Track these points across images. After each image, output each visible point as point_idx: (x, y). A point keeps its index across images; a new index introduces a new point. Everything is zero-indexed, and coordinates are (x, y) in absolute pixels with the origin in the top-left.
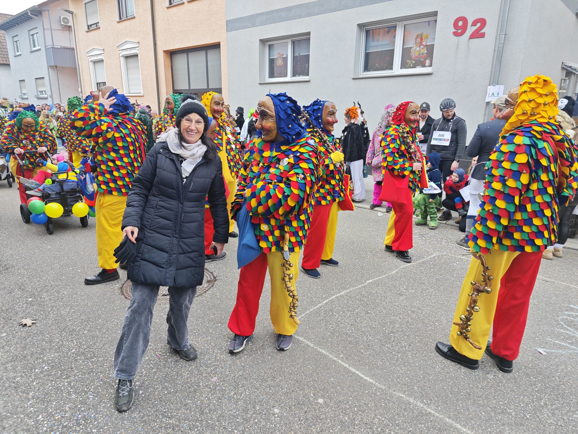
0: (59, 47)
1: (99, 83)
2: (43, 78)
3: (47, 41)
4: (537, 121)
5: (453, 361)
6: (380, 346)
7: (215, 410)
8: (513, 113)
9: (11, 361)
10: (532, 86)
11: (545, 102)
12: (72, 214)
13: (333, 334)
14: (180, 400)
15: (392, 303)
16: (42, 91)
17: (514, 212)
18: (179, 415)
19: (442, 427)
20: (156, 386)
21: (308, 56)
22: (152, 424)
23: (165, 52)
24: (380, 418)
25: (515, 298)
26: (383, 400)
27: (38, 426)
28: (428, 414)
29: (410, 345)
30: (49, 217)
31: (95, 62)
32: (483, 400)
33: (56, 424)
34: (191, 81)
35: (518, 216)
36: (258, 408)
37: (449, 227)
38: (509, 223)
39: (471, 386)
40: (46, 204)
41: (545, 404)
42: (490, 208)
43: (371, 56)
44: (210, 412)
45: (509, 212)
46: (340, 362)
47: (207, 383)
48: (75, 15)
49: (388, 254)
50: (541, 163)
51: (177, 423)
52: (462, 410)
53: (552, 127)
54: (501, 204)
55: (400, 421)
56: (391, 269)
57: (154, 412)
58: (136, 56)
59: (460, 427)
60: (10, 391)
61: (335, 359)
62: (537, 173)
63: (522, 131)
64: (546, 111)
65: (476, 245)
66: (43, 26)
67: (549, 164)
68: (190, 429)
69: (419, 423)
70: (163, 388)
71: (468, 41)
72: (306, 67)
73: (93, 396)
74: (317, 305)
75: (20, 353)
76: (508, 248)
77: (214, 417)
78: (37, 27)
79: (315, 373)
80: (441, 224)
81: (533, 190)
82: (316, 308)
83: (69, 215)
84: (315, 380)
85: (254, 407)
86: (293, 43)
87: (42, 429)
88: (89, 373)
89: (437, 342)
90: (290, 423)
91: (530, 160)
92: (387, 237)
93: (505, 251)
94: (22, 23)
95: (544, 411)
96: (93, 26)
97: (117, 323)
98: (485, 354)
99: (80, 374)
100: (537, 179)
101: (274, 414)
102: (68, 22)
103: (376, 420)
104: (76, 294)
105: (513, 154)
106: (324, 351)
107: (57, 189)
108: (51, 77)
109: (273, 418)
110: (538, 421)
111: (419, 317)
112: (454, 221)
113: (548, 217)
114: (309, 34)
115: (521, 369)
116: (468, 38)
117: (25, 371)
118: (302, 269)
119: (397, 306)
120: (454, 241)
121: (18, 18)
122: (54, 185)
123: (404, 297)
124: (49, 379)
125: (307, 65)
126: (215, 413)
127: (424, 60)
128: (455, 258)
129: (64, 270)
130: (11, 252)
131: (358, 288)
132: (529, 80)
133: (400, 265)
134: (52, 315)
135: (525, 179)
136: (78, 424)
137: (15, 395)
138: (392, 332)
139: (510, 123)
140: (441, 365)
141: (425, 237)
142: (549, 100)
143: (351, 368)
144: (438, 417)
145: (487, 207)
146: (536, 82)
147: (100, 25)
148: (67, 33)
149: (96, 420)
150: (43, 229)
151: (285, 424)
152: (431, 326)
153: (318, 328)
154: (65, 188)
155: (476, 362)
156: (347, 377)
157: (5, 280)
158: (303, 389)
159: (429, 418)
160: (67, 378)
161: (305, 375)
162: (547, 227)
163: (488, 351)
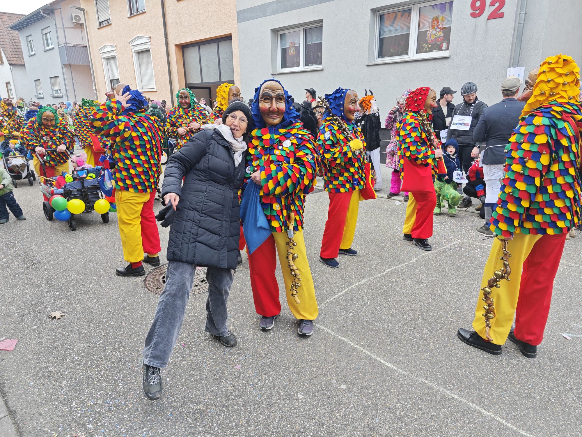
0: (72, 45)
1: (113, 80)
2: (58, 77)
3: (60, 39)
4: (557, 102)
5: (476, 347)
6: (401, 334)
7: (240, 396)
8: (531, 93)
9: (43, 352)
10: (552, 66)
11: (565, 82)
12: (94, 210)
13: (354, 322)
14: (206, 386)
15: (412, 291)
16: (57, 90)
17: (535, 194)
18: (206, 401)
19: (465, 412)
20: (183, 373)
21: (321, 44)
22: (181, 410)
23: (176, 46)
24: (403, 403)
25: (538, 282)
26: (405, 386)
27: (72, 413)
28: (451, 398)
29: (431, 332)
30: (71, 214)
31: (107, 59)
32: (507, 385)
33: (89, 410)
34: (203, 74)
35: (540, 198)
36: (282, 394)
37: (469, 214)
38: (530, 205)
39: (494, 371)
40: (68, 200)
41: (570, 388)
42: (510, 191)
43: (385, 42)
44: (235, 399)
45: (530, 194)
46: (361, 349)
47: (231, 371)
48: (87, 12)
49: (407, 242)
50: (561, 144)
51: (204, 408)
52: (486, 395)
53: (572, 107)
54: (521, 186)
55: (423, 406)
56: (410, 258)
57: (182, 398)
58: (148, 51)
59: (483, 411)
60: (43, 380)
61: (357, 346)
62: (557, 154)
63: (542, 112)
64: (566, 91)
65: (497, 229)
66: (56, 25)
67: (570, 144)
68: (217, 414)
69: (443, 407)
70: (189, 375)
71: (487, 22)
72: (319, 55)
73: (123, 383)
74: (337, 294)
75: (51, 344)
76: (530, 231)
77: (240, 403)
78: (49, 26)
79: (337, 360)
80: (461, 212)
81: (554, 172)
82: (335, 297)
83: (91, 212)
84: (337, 367)
85: (278, 393)
86: (305, 31)
87: (76, 415)
88: (118, 362)
89: (458, 328)
90: (314, 408)
91: (550, 141)
92: (405, 226)
93: (526, 234)
94: (35, 23)
95: (569, 395)
96: (104, 23)
97: (142, 314)
98: (508, 340)
99: (109, 363)
100: (558, 160)
101: (298, 400)
102: (80, 20)
103: (399, 404)
104: (101, 287)
105: (533, 135)
106: (345, 339)
107: (79, 186)
108: (65, 75)
109: (297, 404)
110: (563, 405)
111: (440, 304)
112: (474, 208)
113: (570, 198)
114: (321, 21)
115: (545, 354)
116: (487, 19)
117: (57, 361)
118: (321, 259)
119: (418, 294)
120: (475, 229)
121: (31, 17)
122: (75, 182)
123: (424, 284)
124: (80, 369)
125: (320, 53)
126: (240, 399)
127: (441, 44)
128: (476, 245)
129: (89, 265)
130: (36, 248)
131: (378, 277)
132: (549, 60)
133: (420, 253)
134: (79, 308)
135: (545, 159)
136: (110, 411)
137: (49, 384)
138: (413, 320)
139: (529, 104)
140: (464, 352)
141: (444, 225)
142: (569, 79)
143: (372, 355)
144: (461, 401)
145: (508, 190)
146: (557, 62)
147: (111, 21)
148: (79, 30)
149: (126, 406)
150: (66, 225)
151: (309, 409)
152: (453, 313)
153: (338, 317)
154: (86, 185)
155: (499, 347)
156: (369, 364)
157: (33, 275)
158: (326, 376)
159: (452, 403)
160: (97, 367)
161: (327, 362)
162: (569, 209)
163: (511, 336)
